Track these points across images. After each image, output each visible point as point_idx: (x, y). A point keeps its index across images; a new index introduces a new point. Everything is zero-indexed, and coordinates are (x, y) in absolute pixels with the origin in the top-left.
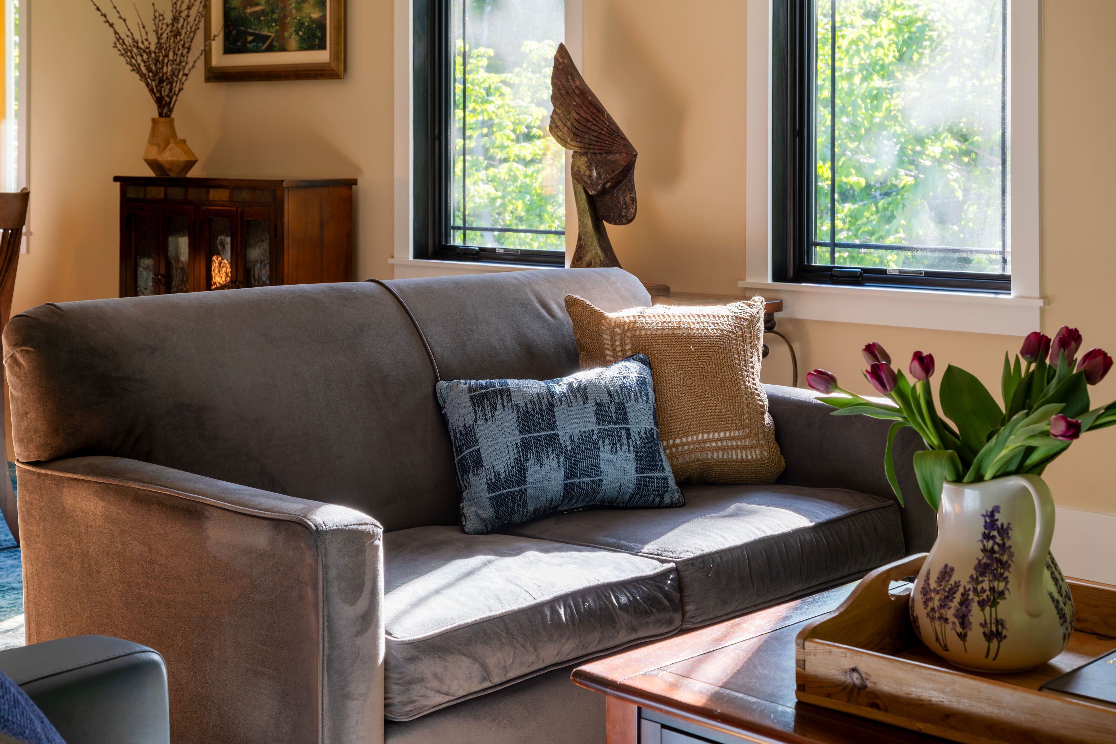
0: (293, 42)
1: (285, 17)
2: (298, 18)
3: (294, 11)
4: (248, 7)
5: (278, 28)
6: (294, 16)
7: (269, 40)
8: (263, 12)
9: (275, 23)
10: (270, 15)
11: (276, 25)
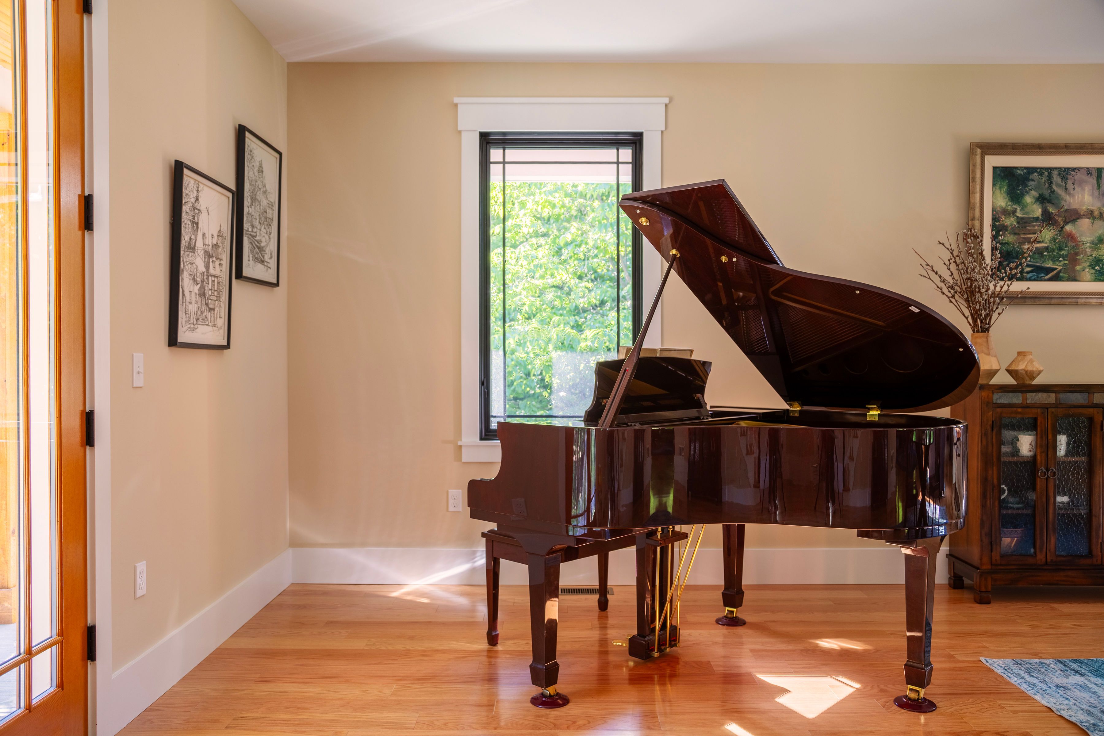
0: (1088, 273)
1: (1077, 254)
2: (1093, 255)
3: (1088, 250)
4: (1026, 243)
5: (1066, 262)
6: (1089, 254)
7: (1055, 272)
8: (1047, 249)
9: (1063, 258)
10: (1056, 251)
11: (1064, 260)
